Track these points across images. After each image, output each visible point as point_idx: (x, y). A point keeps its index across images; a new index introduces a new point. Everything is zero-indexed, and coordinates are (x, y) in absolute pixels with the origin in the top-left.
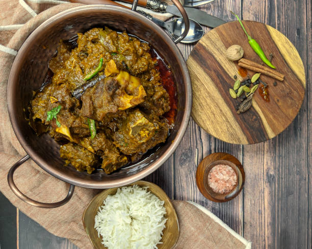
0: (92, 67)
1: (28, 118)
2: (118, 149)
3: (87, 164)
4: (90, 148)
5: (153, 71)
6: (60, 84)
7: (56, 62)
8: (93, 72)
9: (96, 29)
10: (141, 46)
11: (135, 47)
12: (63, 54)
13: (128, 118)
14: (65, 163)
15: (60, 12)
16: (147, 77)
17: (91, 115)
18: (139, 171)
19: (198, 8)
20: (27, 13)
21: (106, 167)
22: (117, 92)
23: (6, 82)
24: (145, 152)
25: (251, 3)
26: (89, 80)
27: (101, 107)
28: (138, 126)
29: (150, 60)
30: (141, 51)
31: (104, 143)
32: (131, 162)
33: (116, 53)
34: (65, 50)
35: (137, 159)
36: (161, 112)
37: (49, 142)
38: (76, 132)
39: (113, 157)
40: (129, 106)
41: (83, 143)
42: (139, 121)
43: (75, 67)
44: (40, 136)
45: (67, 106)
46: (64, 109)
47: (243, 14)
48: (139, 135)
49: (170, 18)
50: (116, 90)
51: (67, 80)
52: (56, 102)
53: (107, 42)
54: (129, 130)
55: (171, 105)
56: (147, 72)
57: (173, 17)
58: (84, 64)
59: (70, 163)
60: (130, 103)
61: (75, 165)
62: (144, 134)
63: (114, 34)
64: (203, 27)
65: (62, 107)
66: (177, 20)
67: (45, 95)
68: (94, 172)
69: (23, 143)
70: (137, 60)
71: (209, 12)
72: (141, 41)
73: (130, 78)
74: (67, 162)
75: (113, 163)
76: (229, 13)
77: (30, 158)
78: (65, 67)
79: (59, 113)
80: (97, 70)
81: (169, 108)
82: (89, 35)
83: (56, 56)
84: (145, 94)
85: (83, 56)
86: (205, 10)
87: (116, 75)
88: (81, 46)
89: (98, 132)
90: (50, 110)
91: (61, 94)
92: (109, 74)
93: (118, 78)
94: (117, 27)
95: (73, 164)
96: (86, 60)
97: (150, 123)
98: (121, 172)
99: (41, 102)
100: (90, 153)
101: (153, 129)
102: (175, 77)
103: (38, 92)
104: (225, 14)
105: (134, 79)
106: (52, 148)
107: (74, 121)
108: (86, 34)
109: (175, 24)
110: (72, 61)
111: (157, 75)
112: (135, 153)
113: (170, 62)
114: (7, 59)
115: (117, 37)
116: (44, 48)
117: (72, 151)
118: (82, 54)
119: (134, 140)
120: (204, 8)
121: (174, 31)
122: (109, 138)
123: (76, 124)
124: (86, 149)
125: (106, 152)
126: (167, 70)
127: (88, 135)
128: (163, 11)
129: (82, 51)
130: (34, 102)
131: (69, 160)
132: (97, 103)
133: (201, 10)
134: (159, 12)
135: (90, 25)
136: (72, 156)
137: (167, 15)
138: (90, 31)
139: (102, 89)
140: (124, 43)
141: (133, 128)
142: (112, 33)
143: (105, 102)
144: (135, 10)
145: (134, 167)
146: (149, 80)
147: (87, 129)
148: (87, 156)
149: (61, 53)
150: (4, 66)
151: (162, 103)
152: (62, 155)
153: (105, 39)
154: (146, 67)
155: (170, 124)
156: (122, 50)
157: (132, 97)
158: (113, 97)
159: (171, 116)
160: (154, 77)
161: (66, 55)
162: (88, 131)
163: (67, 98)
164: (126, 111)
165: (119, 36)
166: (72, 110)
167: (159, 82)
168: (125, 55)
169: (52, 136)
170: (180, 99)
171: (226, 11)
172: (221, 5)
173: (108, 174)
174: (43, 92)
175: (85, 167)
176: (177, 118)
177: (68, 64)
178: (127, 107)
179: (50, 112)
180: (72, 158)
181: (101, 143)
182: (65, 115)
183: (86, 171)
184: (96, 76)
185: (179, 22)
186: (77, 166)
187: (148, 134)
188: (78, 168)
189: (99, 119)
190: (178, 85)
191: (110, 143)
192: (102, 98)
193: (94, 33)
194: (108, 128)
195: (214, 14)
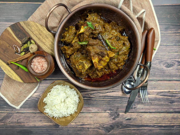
0: (112, 43)
1: (88, 12)
2: (73, 54)
3: (66, 39)
4: (74, 41)
5: (110, 71)
6: (104, 27)
7: (114, 25)
8: (109, 44)
9: (129, 45)
10: (122, 65)
11: (121, 63)
12: (118, 29)
13: (88, 60)
14: (66, 28)
15: (138, 29)
16: (107, 68)
17: (90, 44)
18: (62, 64)
19: (139, 92)
20: (138, 12)
21: (64, 48)
22: (100, 56)
23: (105, 3)
24: (71, 66)
25: (141, 116)
26: (106, 42)
27: (93, 48)
28: (84, 65)
29: (115, 70)
30: (119, 65)
31: (76, 48)
32: (66, 59)
33: (118, 55)
34: (120, 30)
35: (68, 62)
36: (90, 75)
37: (77, 20)
38: (82, 35)
39: (69, 52)
40: (94, 61)
41: (76, 38)
42: (86, 65)
43: (112, 35)
44: (80, 16)
45: (94, 32)
46: (92, 30)
47: (135, 113)
48: (80, 65)
49: (134, 79)
50: (101, 56)
51: (106, 31)
52: (96, 27)
53: (123, 50)
54: (82, 60)
55: (94, 79)
56: (109, 68)
57: (135, 80)
58: (113, 39)
59: (66, 31)
60: (95, 62)
61: (65, 33)
62: (80, 67)
63: (127, 53)
64: (130, 94)
65: (93, 30)
66: (133, 82)
67: (99, 20)
68: (62, 42)
69: (77, 10)
70: (114, 64)
71: (137, 97)
72: (123, 66)
73: (106, 62)
74: (67, 29)
75: (66, 52)
76: (136, 106)
77: (70, 13)
78: (112, 29)
79: (90, 28)
80: (111, 46)
81: (92, 78)
82: (127, 41)
83: (118, 25)
84: (99, 69)
85: (117, 39)
86: (138, 95)
87: (108, 56)
88: (122, 37)
89: (81, 45)
90: (92, 24)
91: (99, 29)
92: (108, 53)
93: (107, 57)
94: (130, 54)
95: (66, 32)
96: (115, 40)
97: (85, 70)
98: (62, 55)
99: (96, 18)
100: (71, 41)
101: (82, 72)
102: (107, 81)
103: (101, 16)
104: (136, 104)
105: (106, 64)
106: (74, 22)
107: (86, 35)
108: (128, 40)
109: (132, 81)
110: (115, 33)
111: (108, 73)
112: (71, 62)
113: (114, 79)
114: (116, 4)
115: (126, 55)
116: (121, 20)
117: (72, 33)
118: (118, 38)
119: (77, 63)
120: (139, 95)
121: (128, 80)
122: (78, 50)
123: (85, 36)
124: (73, 39)
125: (72, 49)
126: (110, 77)
127: (80, 41)
128: (138, 76)
129: (119, 38)
130: (96, 14)
131: (68, 30)
132: (95, 47)
133: (138, 93)
134: (137, 73)
135: (132, 42)
136: (70, 32)
137: (136, 78)
138: (129, 42)
139: (101, 49)
140: (123, 58)
141: (83, 62)
142: (127, 52)
143: (96, 50)
144: (138, 64)
145: (64, 61)
146: (105, 69)
147: (83, 40)
148: (70, 39)
149: (119, 28)
150: (113, 3)
151: (95, 75)
152: (70, 27)
153: (125, 49)
154: (111, 68)
155: (85, 78)
156: (120, 57)
157: (98, 62)
158: (98, 54)
159: (88, 79)
160: (107, 72)
161: (118, 30)
162: (82, 41)
163: (97, 32)
164: (91, 59)
165: (126, 56)
166: (92, 33)
167: (105, 74)
168: (117, 58)
169: (79, 22)
170: (97, 83)
171: (137, 105)
172: (140, 102)
173: (61, 49)
174: (101, 19)
175: (64, 38)
176: (87, 82)
177: (114, 31)
178: (93, 60)
179: (91, 24)
180: (69, 32)
181: (76, 46)
182: (90, 30)
183: (62, 38)
184: (108, 45)
185: (132, 83)
186: (65, 34)
187: (80, 69)
188: (64, 35)
189: (88, 47)
190: (103, 82)
191: (76, 50)
192: (97, 49)
193: (128, 44)
194: (83, 50)
195: (136, 99)
